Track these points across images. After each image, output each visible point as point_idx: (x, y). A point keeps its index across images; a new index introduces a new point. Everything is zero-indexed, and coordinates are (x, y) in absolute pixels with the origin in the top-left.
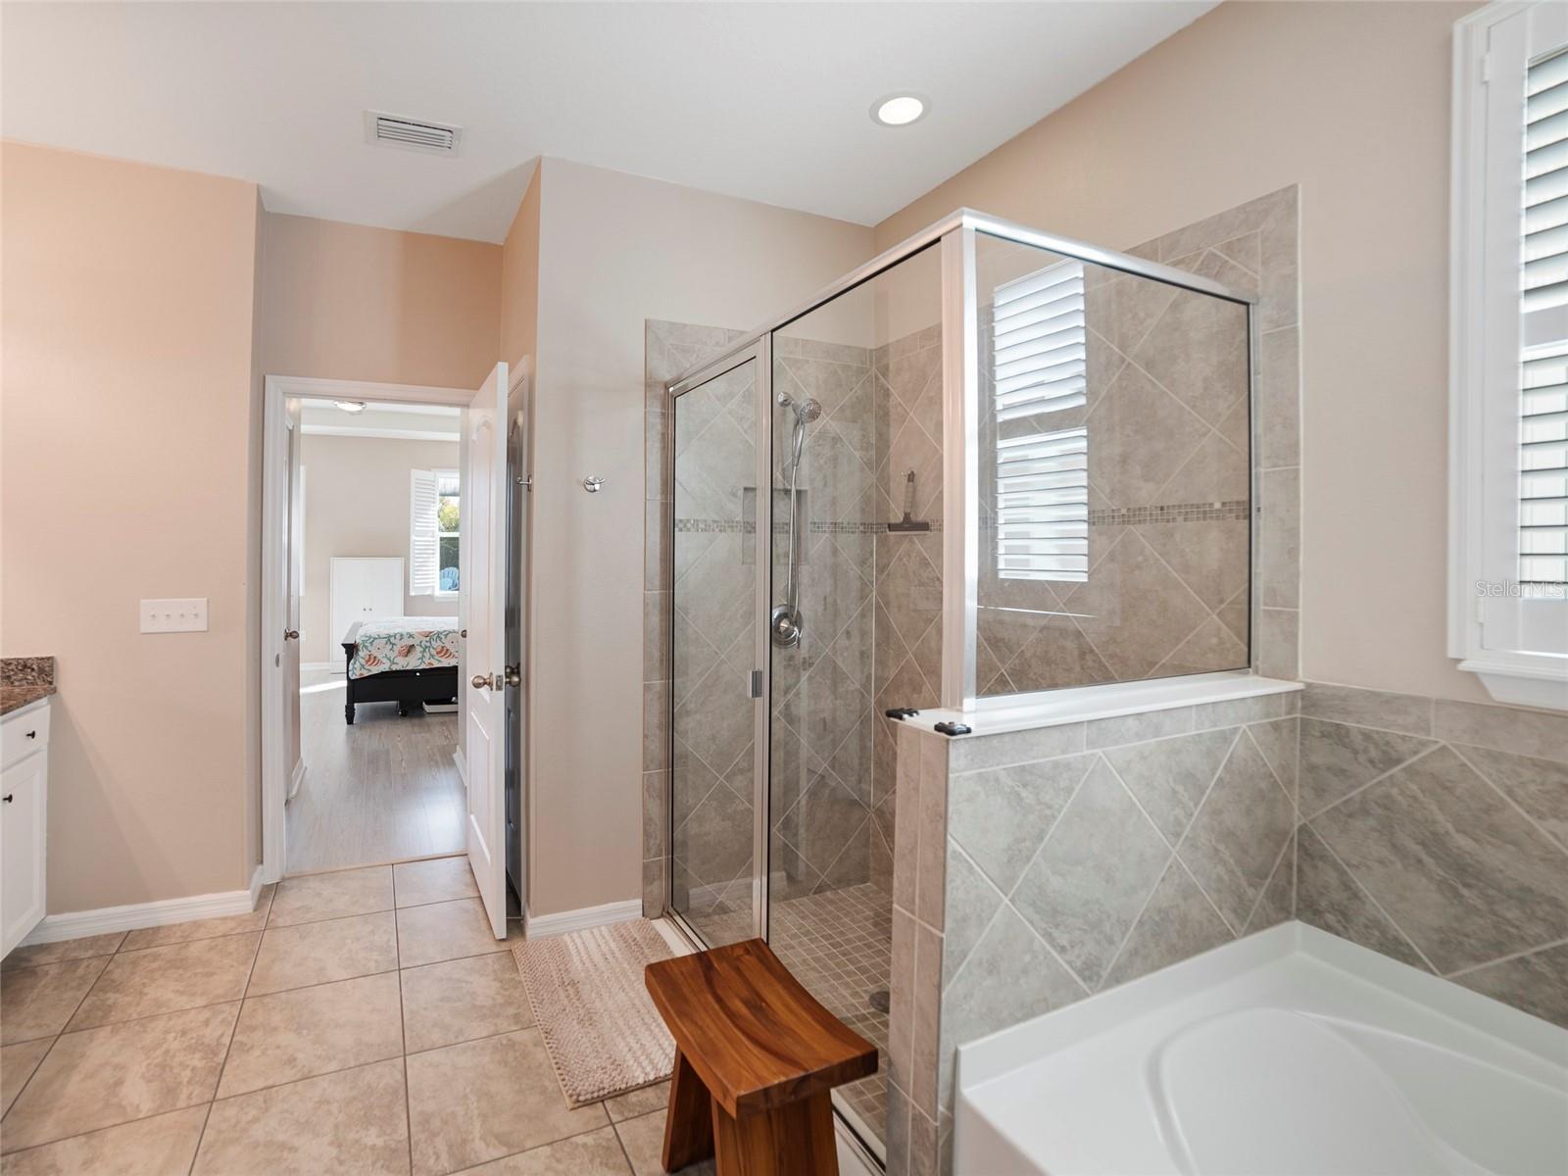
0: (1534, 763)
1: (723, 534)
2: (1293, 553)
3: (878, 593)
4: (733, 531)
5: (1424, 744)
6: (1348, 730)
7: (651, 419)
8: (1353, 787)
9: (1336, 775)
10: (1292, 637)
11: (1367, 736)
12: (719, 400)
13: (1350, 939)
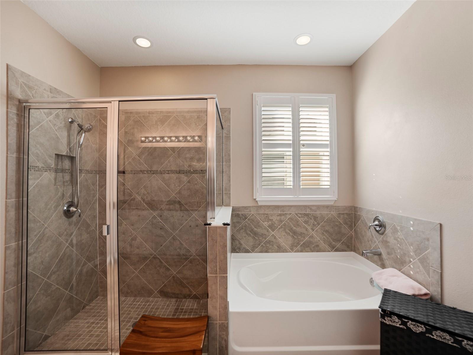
0: (263, 214)
1: (46, 172)
2: (230, 181)
3: (99, 195)
4: (50, 172)
5: (250, 214)
6: (239, 214)
7: (10, 115)
8: (240, 225)
9: (238, 223)
10: (229, 198)
11: (242, 215)
12: (45, 115)
13: (241, 253)
